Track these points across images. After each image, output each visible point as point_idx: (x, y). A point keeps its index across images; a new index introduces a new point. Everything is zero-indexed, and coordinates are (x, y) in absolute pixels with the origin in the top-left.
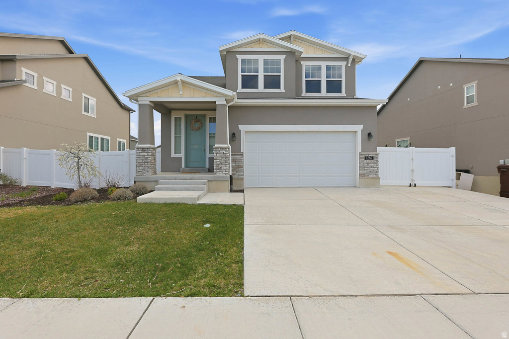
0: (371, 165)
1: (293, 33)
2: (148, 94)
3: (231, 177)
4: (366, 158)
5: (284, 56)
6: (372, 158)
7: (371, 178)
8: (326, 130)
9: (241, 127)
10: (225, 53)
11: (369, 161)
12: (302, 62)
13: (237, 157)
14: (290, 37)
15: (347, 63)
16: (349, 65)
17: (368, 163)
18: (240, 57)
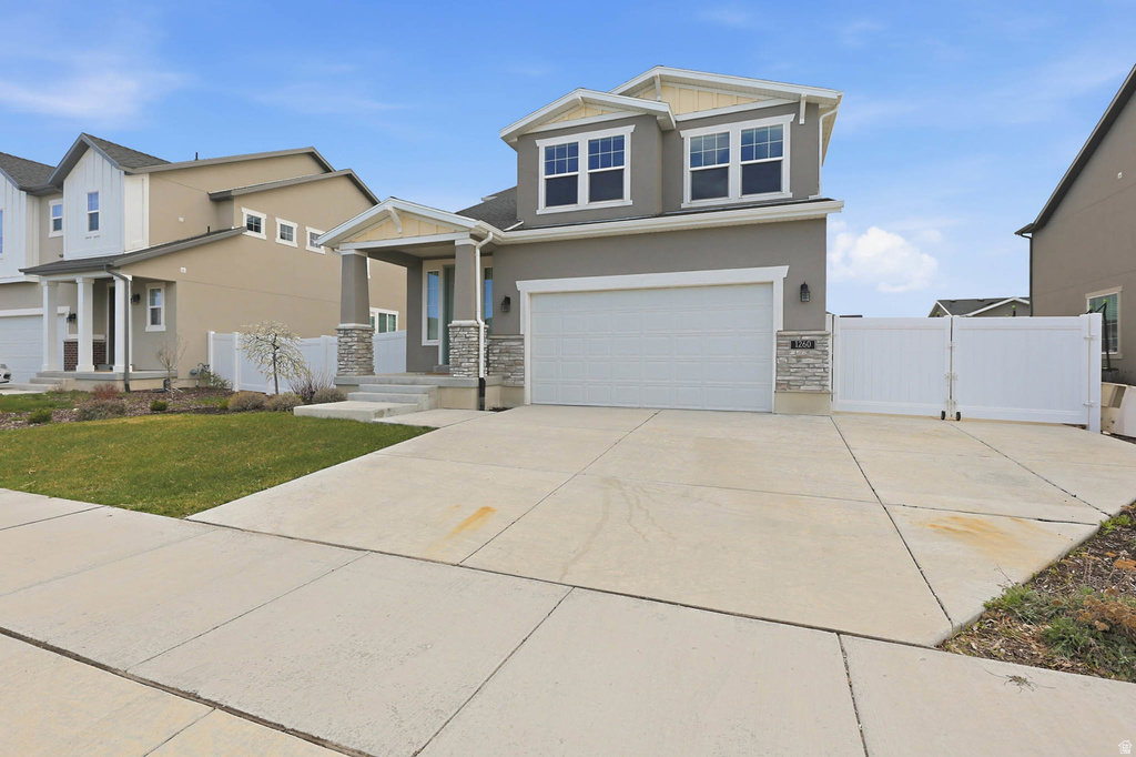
0: (805, 361)
1: (657, 72)
2: (353, 238)
3: (482, 381)
4: (794, 345)
5: (631, 128)
6: (812, 345)
7: (805, 392)
8: (716, 282)
9: (520, 285)
10: (516, 140)
11: (804, 352)
12: (683, 133)
13: (512, 343)
14: (651, 82)
15: (797, 118)
16: (802, 121)
17: (799, 358)
18: (542, 144)
